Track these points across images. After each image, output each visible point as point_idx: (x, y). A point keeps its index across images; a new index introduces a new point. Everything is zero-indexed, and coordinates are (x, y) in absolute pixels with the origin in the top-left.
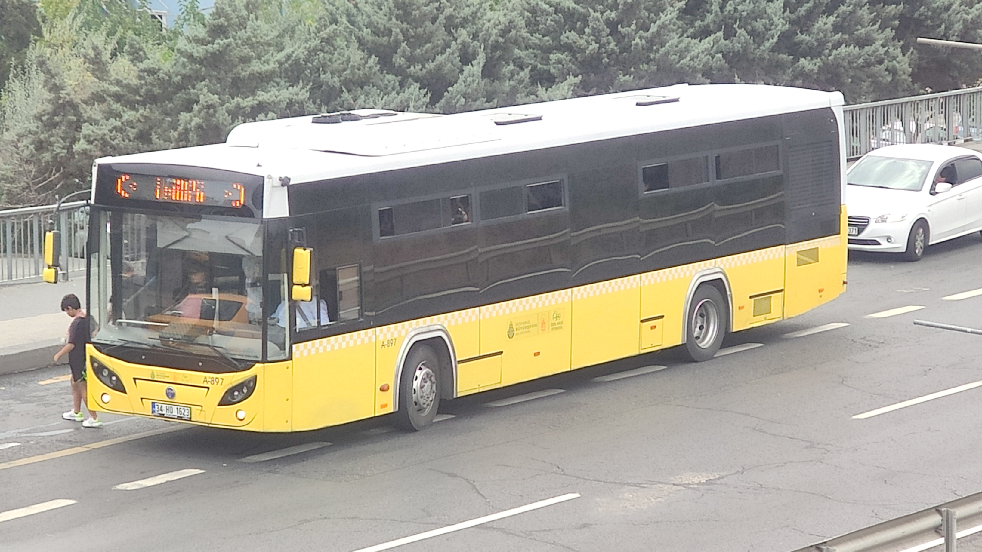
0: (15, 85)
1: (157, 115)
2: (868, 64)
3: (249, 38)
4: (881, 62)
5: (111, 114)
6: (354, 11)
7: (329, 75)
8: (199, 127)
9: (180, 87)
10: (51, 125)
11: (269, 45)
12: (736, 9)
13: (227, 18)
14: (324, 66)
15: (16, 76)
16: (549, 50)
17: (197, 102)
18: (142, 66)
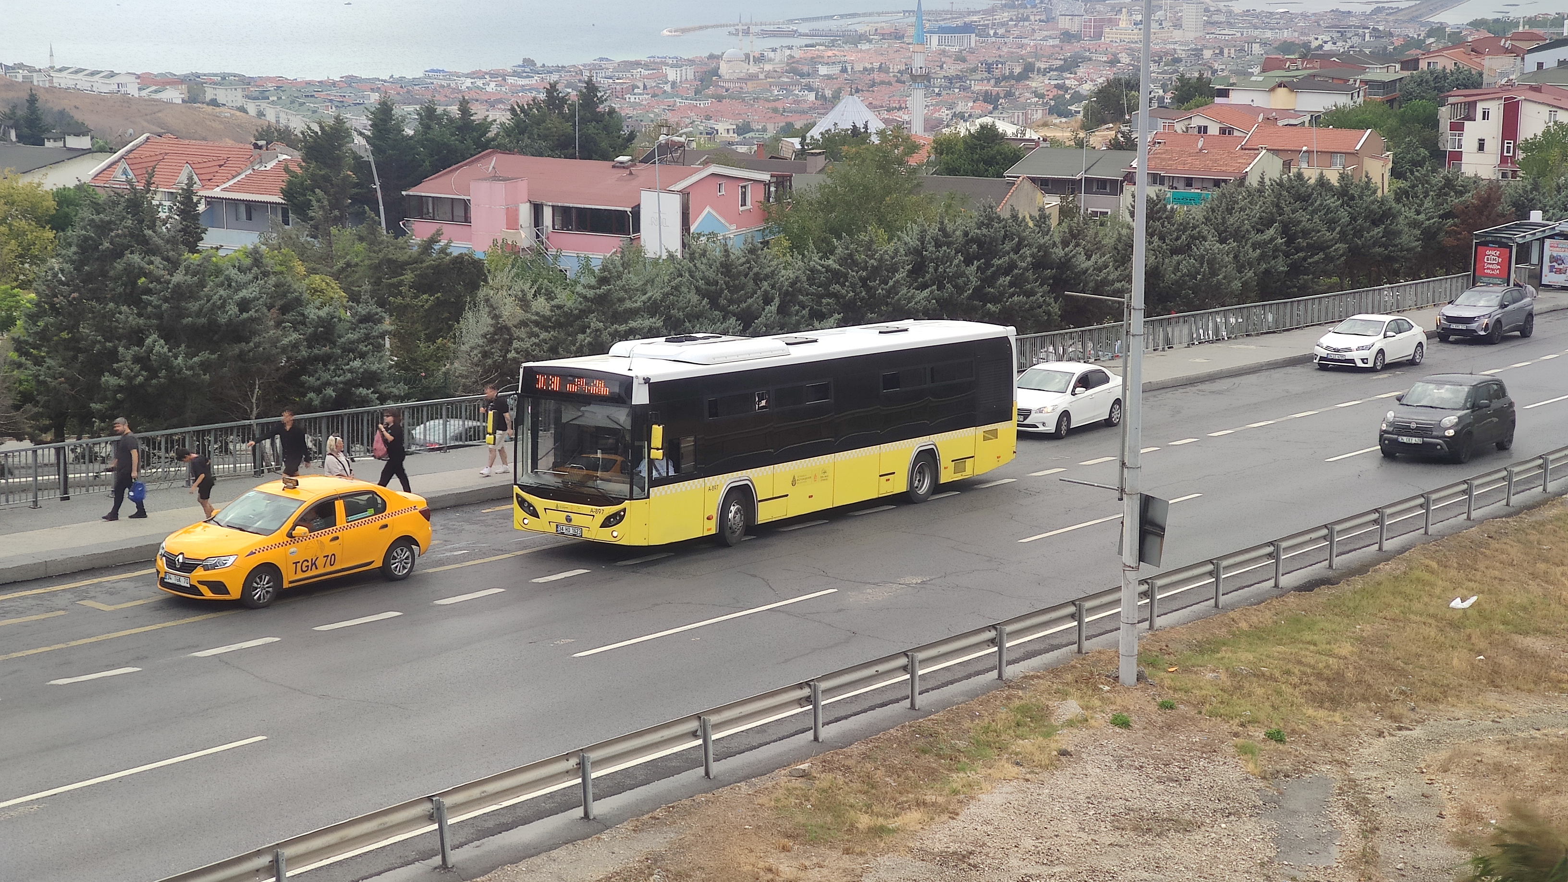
0: (469, 315)
1: (562, 335)
2: (1032, 308)
3: (624, 286)
4: (1040, 307)
5: (532, 335)
6: (694, 269)
7: (676, 311)
8: (590, 343)
9: (578, 317)
10: (492, 341)
11: (638, 290)
12: (945, 271)
13: (610, 272)
14: (673, 304)
15: (470, 308)
16: (822, 296)
17: (589, 328)
18: (553, 303)
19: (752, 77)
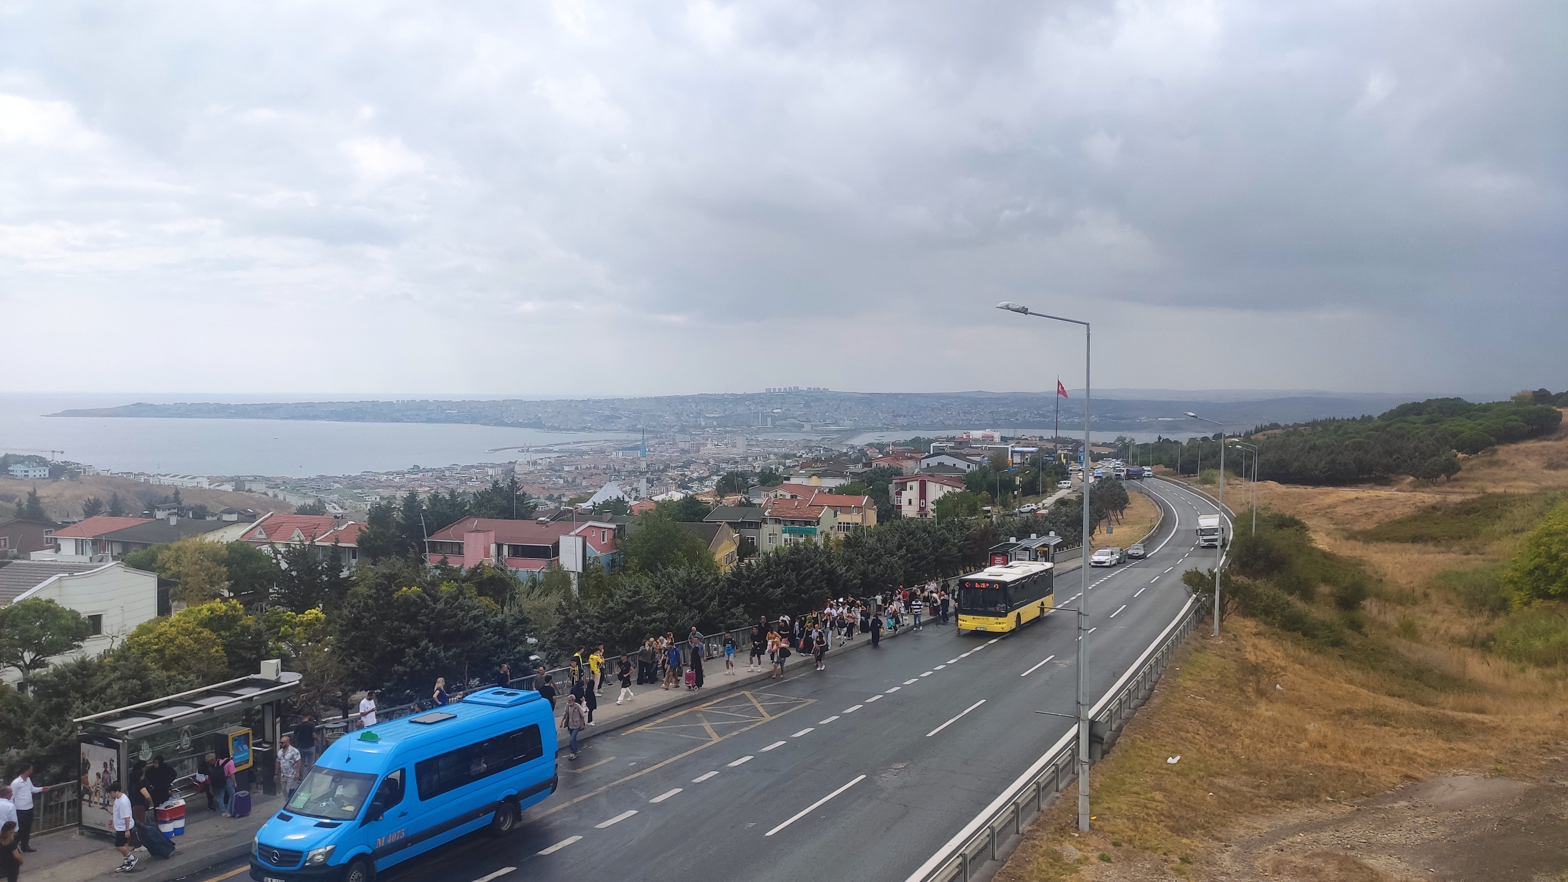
19: (531, 472)
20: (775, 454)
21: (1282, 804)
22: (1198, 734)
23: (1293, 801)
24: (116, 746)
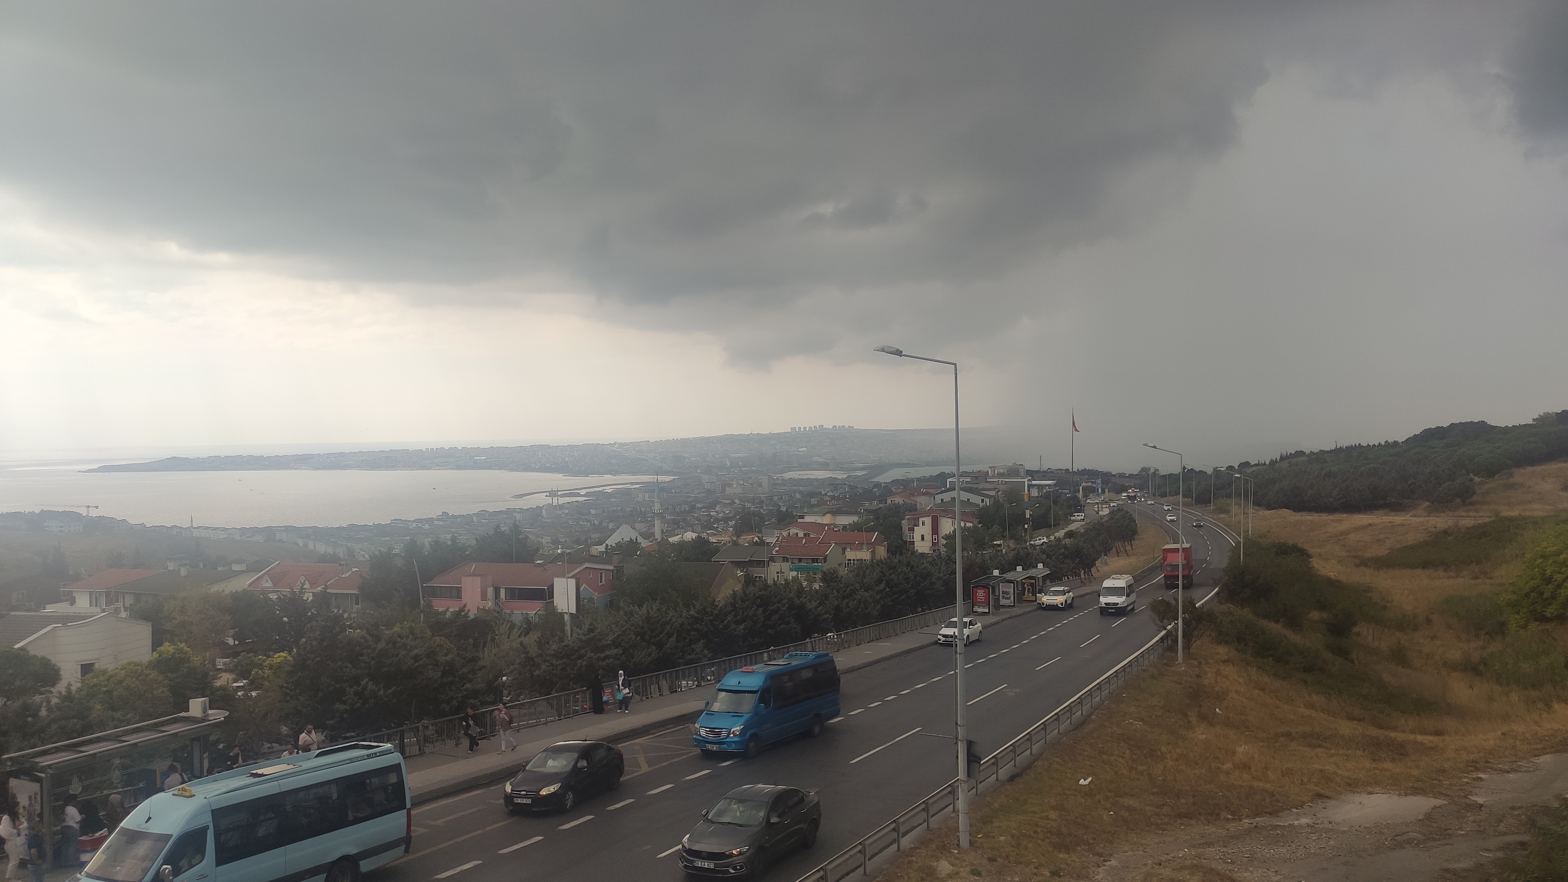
20: (801, 492)
21: (1179, 821)
22: (1123, 757)
23: (1191, 819)
24: (38, 780)
